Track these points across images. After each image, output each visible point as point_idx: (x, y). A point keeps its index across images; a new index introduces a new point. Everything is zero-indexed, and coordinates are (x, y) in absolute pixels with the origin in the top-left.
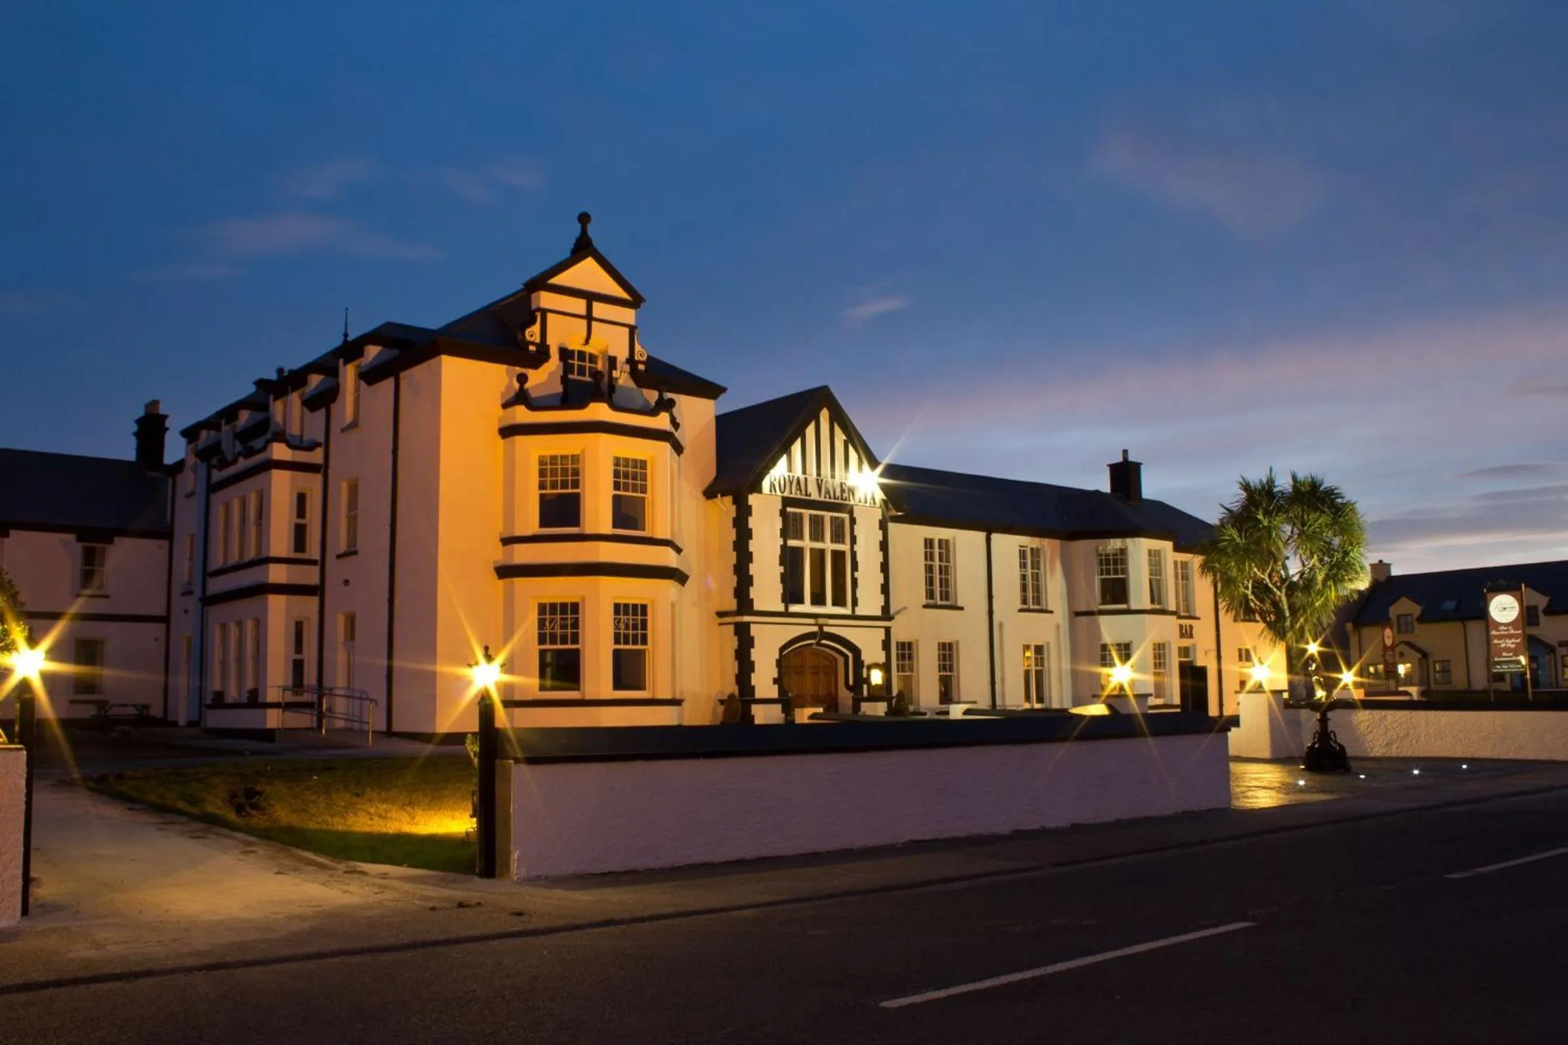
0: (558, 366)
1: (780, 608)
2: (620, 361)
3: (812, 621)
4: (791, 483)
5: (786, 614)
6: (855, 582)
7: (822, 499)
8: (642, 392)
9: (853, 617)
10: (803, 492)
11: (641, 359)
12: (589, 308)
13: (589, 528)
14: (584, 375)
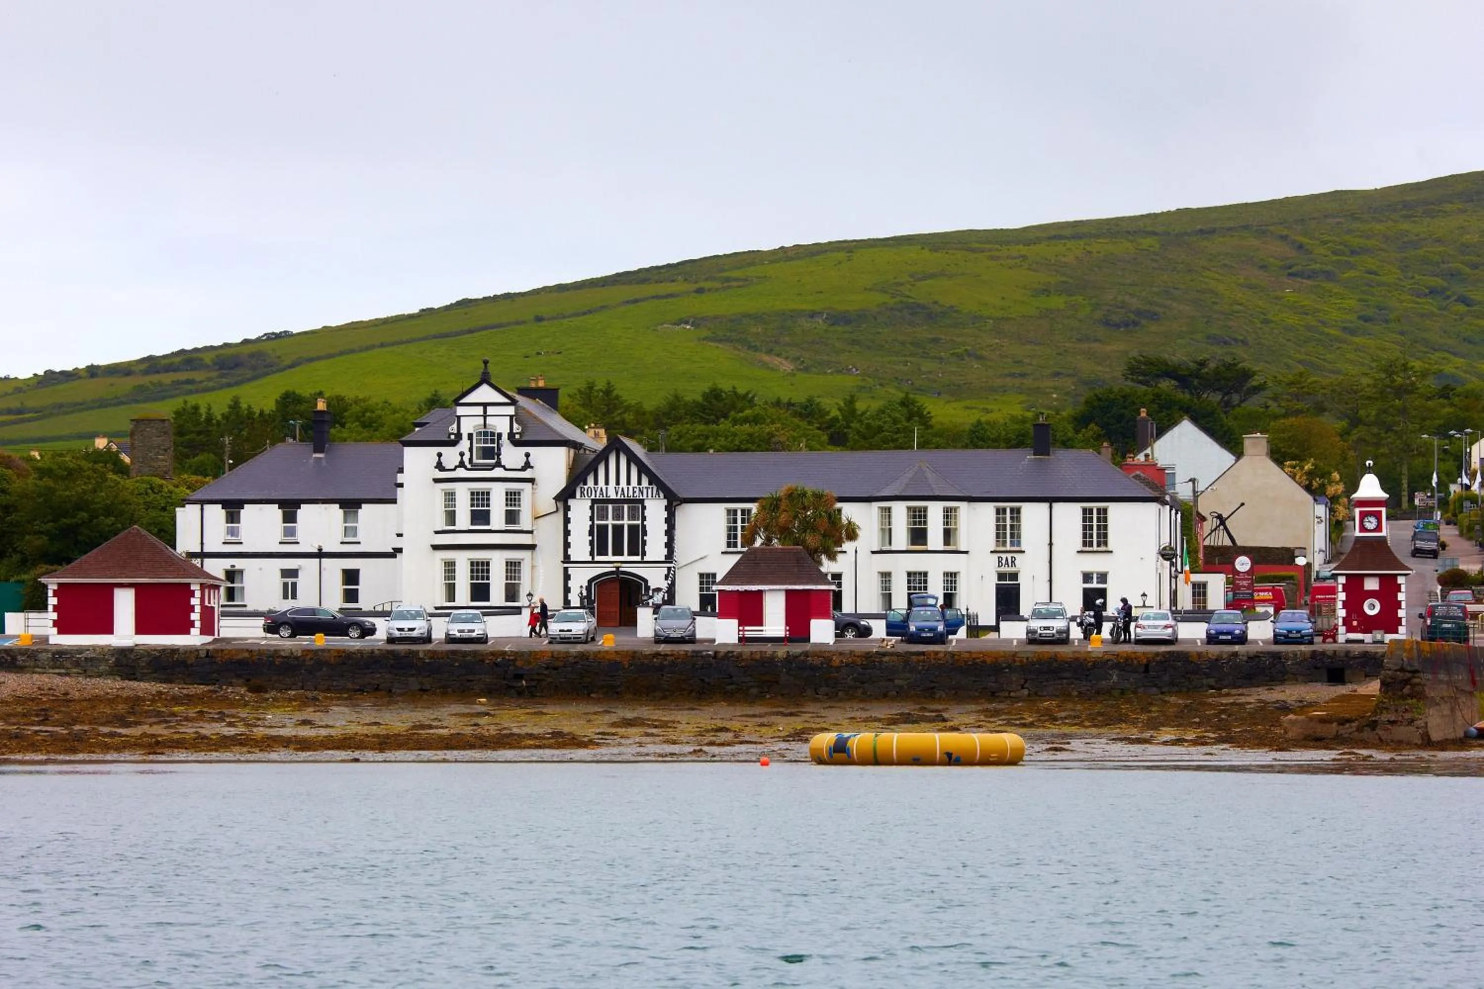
1: (590, 559)
2: (504, 435)
3: (611, 565)
4: (596, 492)
5: (593, 562)
6: (644, 542)
9: (644, 562)
10: (605, 495)
11: (517, 432)
12: (485, 411)
13: (492, 526)
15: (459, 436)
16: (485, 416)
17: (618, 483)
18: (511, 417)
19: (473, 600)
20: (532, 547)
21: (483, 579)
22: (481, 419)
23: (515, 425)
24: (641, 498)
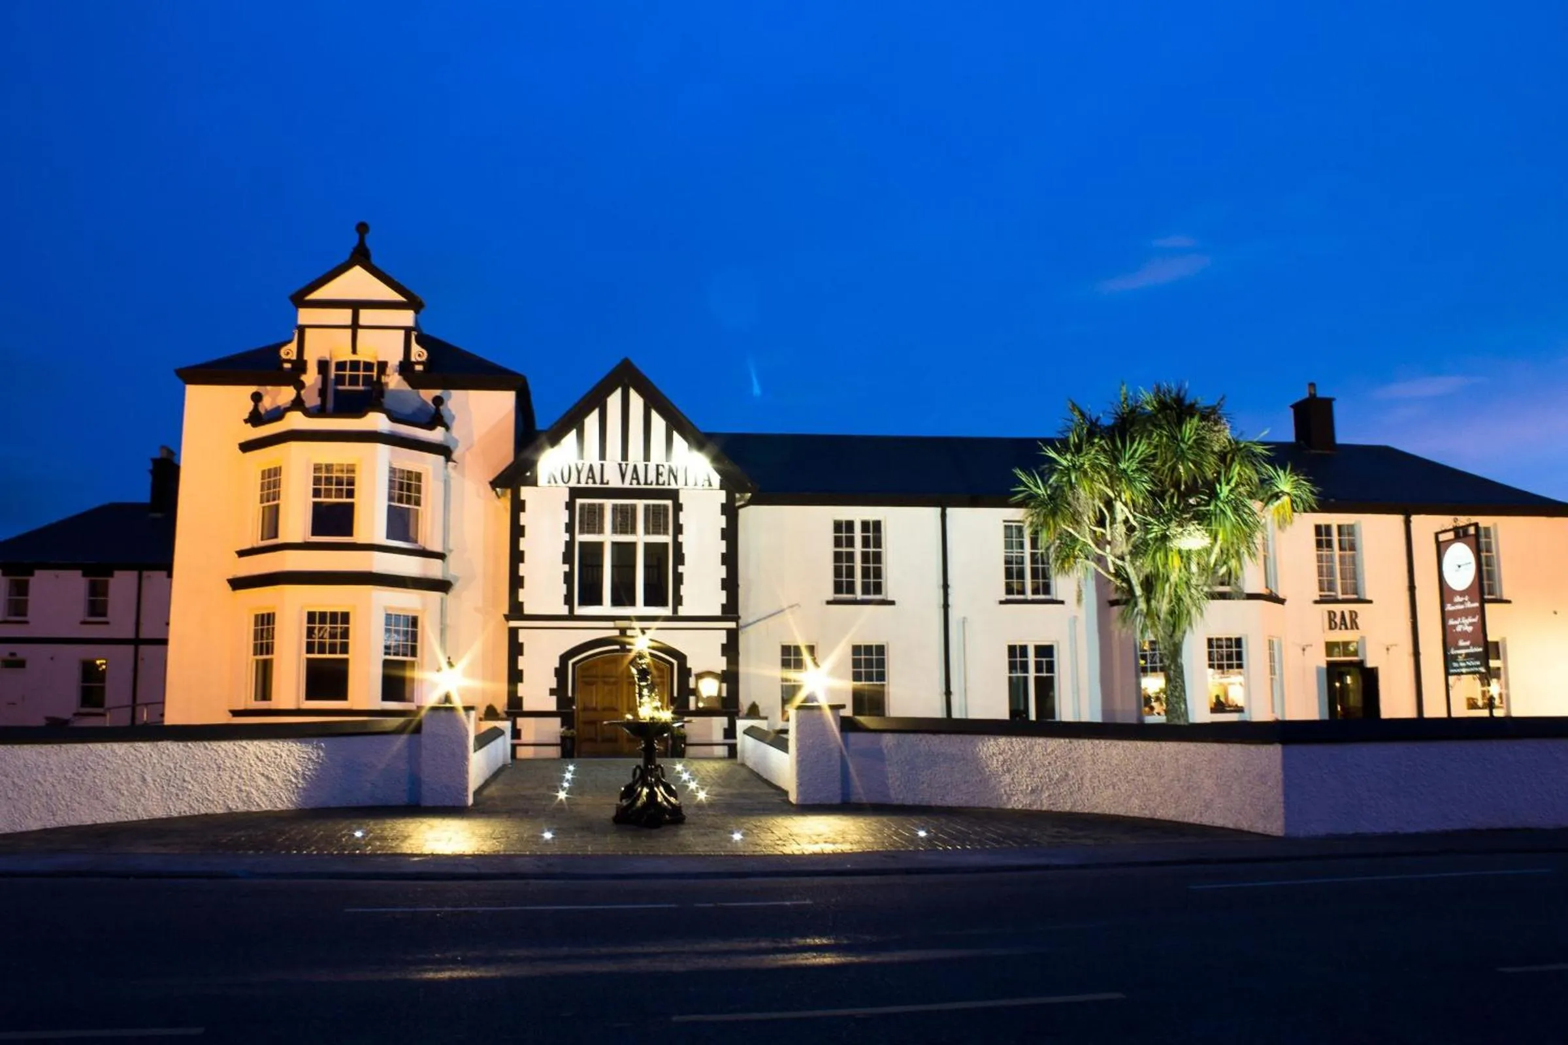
0: (316, 380)
1: (564, 610)
2: (392, 366)
3: (610, 624)
4: (579, 472)
5: (571, 617)
6: (678, 579)
7: (627, 485)
8: (418, 393)
9: (675, 618)
10: (598, 479)
11: (419, 359)
12: (355, 317)
13: (359, 536)
14: (358, 384)
15: (300, 365)
16: (355, 326)
17: (625, 456)
18: (408, 331)
19: (310, 696)
20: (442, 586)
21: (333, 651)
22: (348, 333)
23: (416, 349)
24: (673, 486)
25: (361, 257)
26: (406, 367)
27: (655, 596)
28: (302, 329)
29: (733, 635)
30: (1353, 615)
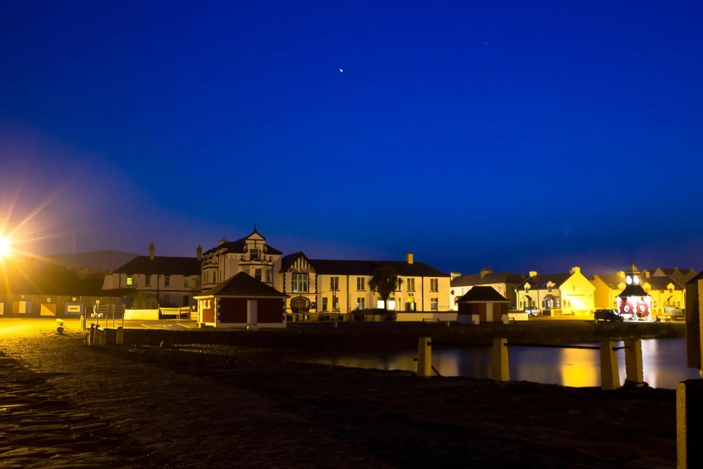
0: (250, 253)
2: (262, 251)
3: (299, 294)
4: (294, 270)
5: (293, 293)
6: (309, 287)
7: (301, 272)
9: (308, 293)
10: (297, 271)
11: (266, 249)
12: (256, 242)
15: (247, 250)
16: (255, 244)
17: (301, 267)
18: (264, 245)
22: (254, 245)
23: (265, 247)
24: (308, 272)
25: (255, 231)
26: (264, 250)
27: (305, 290)
28: (247, 244)
29: (317, 296)
30: (413, 294)
